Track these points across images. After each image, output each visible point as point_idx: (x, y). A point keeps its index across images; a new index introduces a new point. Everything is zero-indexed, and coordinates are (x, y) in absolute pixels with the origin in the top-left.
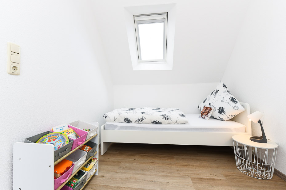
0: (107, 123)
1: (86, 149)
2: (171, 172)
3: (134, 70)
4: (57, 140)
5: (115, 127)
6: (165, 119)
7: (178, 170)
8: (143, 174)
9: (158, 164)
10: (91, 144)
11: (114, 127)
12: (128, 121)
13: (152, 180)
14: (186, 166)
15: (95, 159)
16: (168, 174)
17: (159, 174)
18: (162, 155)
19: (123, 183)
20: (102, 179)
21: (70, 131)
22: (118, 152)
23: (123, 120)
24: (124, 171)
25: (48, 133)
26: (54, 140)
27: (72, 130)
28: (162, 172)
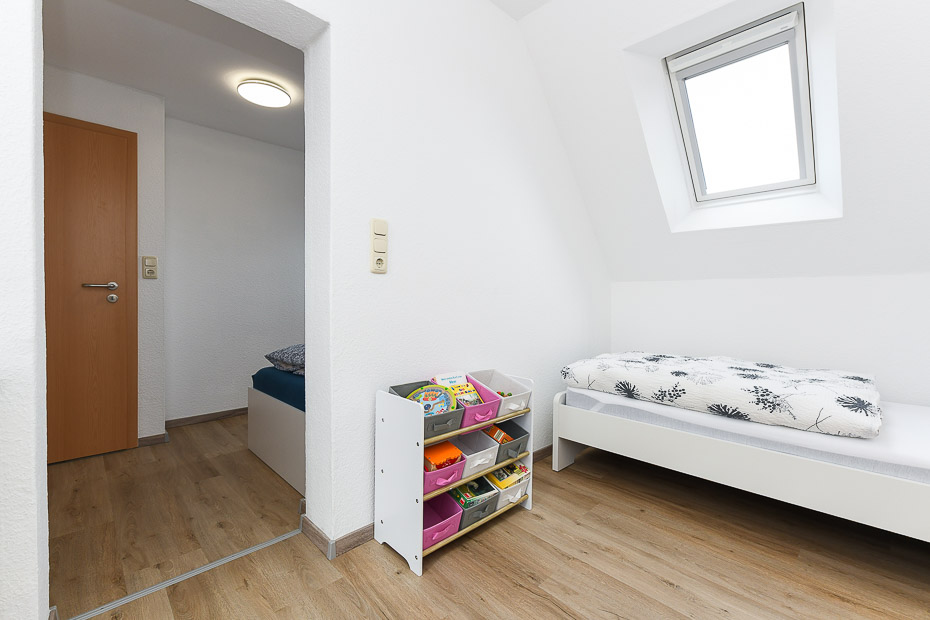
0: (571, 389)
1: (498, 437)
2: (755, 590)
3: (673, 231)
4: (438, 400)
5: (592, 402)
6: (761, 405)
7: (790, 596)
8: (649, 555)
9: (718, 551)
10: (513, 428)
11: (590, 403)
12: (628, 391)
13: (671, 581)
14: (843, 599)
15: (524, 469)
16: (741, 592)
17: (704, 576)
18: (748, 529)
19: (582, 552)
20: (537, 521)
21: (467, 389)
22: (600, 477)
23: (613, 389)
24: (596, 526)
25: (427, 383)
26: (433, 399)
27: (471, 387)
28: (721, 575)
